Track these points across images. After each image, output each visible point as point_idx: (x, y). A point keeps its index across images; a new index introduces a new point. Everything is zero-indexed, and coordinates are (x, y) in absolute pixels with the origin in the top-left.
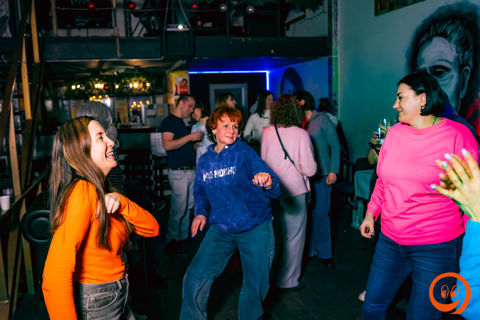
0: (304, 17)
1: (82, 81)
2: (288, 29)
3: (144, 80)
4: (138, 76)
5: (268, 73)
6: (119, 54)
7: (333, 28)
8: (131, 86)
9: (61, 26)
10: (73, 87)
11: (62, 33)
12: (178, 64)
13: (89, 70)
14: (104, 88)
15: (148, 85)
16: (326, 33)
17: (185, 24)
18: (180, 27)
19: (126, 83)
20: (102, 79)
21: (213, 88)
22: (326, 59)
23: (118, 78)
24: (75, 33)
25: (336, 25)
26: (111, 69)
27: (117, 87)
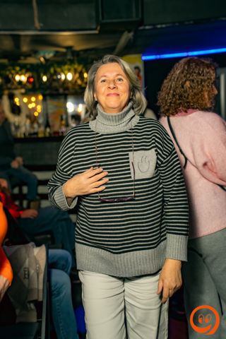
3: (80, 68)
4: (72, 62)
6: (37, 24)
8: (63, 77)
12: (126, 37)
20: (25, 68)
23: (45, 67)
26: (34, 53)
27: (45, 79)
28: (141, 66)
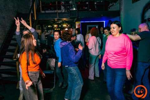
0: (113, 5)
1: (51, 25)
2: (109, 8)
3: (67, 24)
4: (65, 23)
5: (104, 22)
6: (58, 17)
7: (121, 8)
8: (64, 26)
9: (43, 10)
10: (49, 26)
11: (43, 12)
13: (52, 22)
14: (57, 27)
15: (69, 25)
16: (119, 9)
17: (75, 8)
18: (74, 9)
19: (62, 25)
20: (56, 24)
21: (88, 26)
22: (119, 17)
23: (60, 24)
24: (47, 12)
25: (122, 7)
27: (60, 26)
28: (80, 24)
